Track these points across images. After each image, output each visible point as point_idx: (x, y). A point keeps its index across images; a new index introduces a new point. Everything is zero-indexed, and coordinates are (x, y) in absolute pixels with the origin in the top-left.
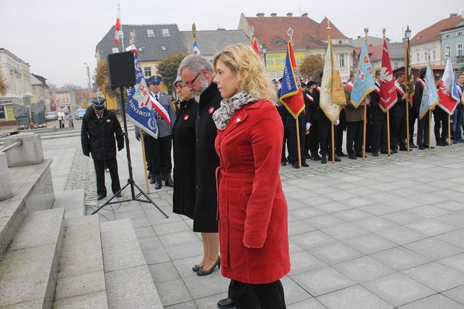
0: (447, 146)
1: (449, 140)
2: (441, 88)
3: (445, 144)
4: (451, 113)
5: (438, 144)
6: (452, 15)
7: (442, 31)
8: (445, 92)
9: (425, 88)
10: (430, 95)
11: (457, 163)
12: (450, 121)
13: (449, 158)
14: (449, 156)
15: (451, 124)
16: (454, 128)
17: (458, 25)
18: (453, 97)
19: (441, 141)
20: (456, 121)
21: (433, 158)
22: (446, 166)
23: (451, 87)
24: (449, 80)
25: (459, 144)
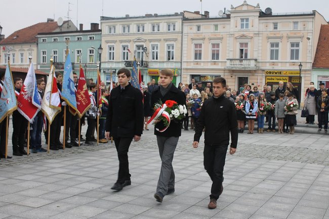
0: (24, 156)
1: (27, 149)
2: (22, 93)
3: (24, 153)
4: (31, 121)
5: (15, 153)
6: (49, 20)
7: (39, 34)
8: (26, 97)
9: (4, 91)
10: (9, 99)
11: (31, 174)
12: (29, 129)
13: (25, 169)
14: (25, 166)
15: (30, 131)
16: (34, 136)
17: (54, 31)
18: (34, 103)
19: (19, 151)
20: (36, 129)
21: (8, 168)
22: (17, 178)
23: (32, 92)
24: (31, 85)
25: (39, 153)
